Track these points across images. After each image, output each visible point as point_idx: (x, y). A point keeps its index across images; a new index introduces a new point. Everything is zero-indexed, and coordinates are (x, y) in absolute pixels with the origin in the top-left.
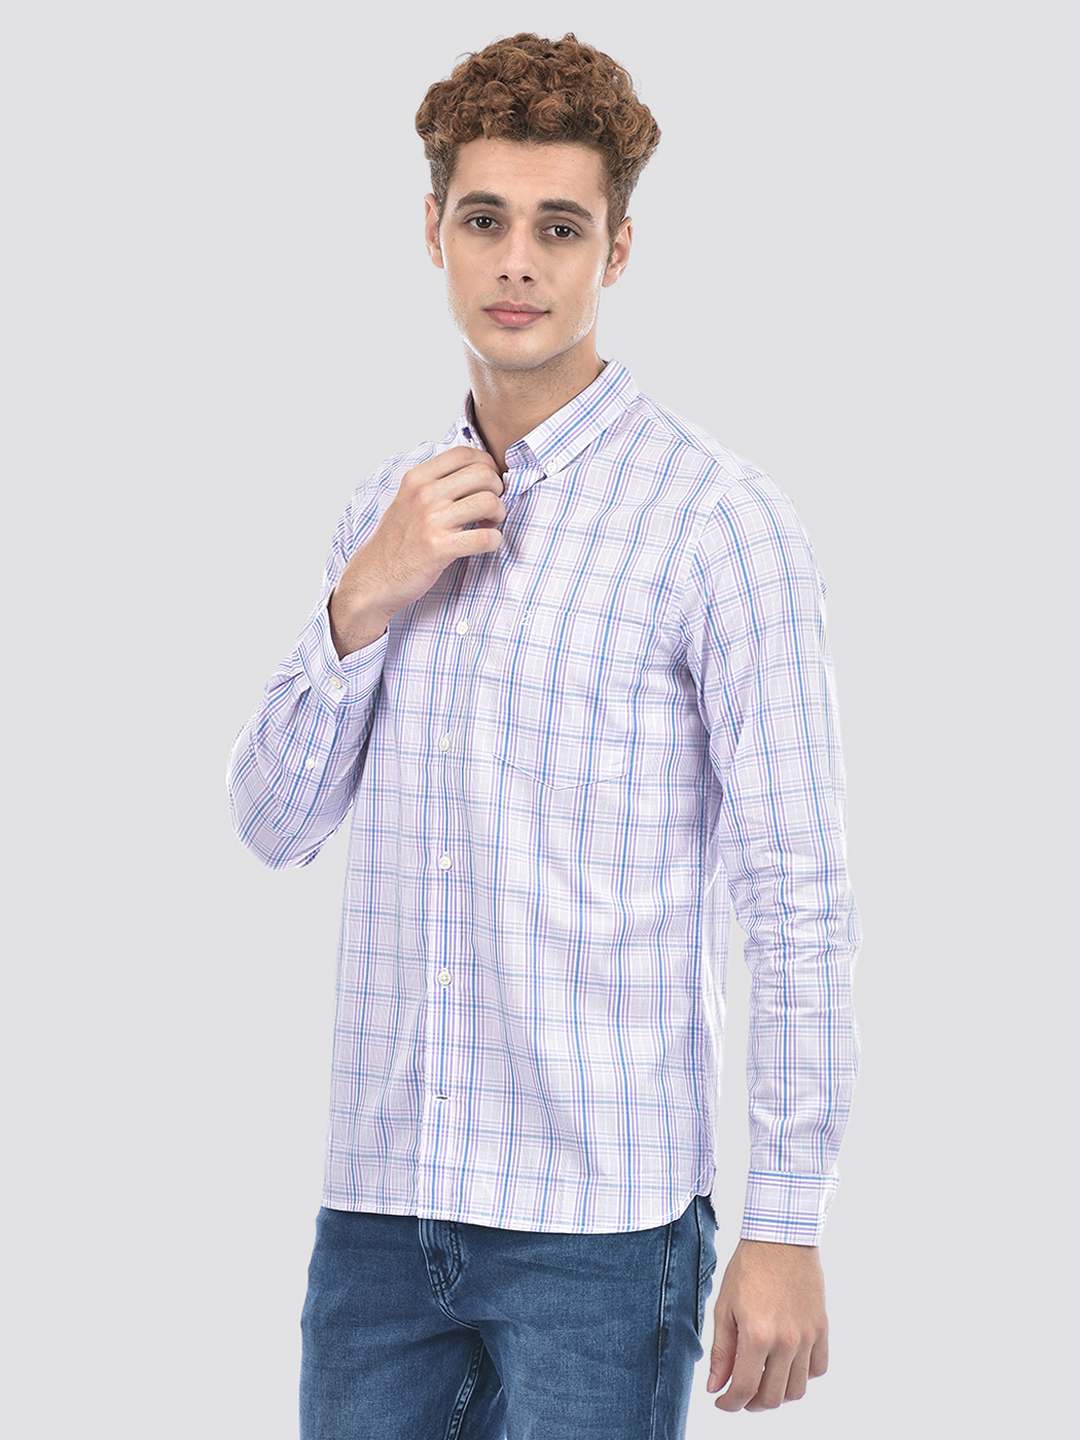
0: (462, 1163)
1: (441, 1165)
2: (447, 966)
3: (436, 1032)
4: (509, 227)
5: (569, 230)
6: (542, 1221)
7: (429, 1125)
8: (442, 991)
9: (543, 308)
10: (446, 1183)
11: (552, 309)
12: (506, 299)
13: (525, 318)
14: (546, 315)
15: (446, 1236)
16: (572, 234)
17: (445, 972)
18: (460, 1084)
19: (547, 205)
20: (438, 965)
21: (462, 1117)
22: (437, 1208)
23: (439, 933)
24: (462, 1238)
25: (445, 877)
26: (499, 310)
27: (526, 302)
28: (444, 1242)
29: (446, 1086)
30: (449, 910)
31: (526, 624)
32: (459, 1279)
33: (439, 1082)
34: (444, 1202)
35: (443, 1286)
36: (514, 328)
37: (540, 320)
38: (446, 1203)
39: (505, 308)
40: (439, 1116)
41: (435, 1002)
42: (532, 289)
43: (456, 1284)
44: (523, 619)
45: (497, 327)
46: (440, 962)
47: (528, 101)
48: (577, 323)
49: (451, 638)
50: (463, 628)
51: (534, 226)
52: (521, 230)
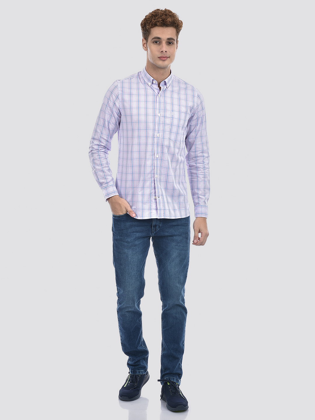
4: (161, 43)
5: (171, 43)
8: (156, 179)
9: (168, 57)
11: (170, 57)
12: (162, 55)
13: (165, 59)
16: (172, 43)
17: (157, 176)
19: (168, 39)
25: (157, 159)
26: (161, 57)
27: (166, 56)
28: (157, 224)
31: (173, 114)
35: (154, 231)
37: (168, 59)
39: (163, 57)
42: (167, 53)
43: (157, 230)
45: (161, 60)
47: (164, 20)
48: (173, 59)
49: (157, 117)
50: (159, 115)
51: (166, 42)
52: (164, 43)
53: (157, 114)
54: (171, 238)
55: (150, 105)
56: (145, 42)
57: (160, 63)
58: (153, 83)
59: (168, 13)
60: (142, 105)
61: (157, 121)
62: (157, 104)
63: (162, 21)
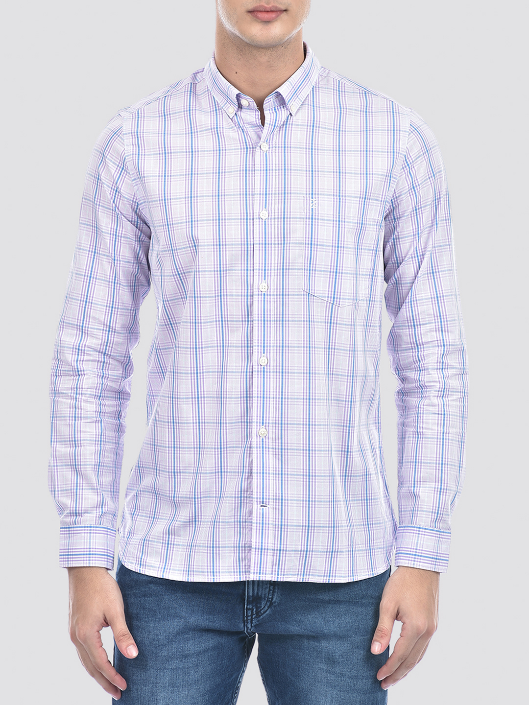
0: (279, 546)
1: (266, 548)
2: (264, 425)
3: (259, 466)
6: (330, 576)
7: (257, 523)
8: (261, 440)
9: (283, 8)
10: (269, 558)
11: (289, 8)
12: (261, 4)
13: (273, 15)
14: (285, 13)
15: (266, 588)
17: (263, 430)
18: (275, 497)
20: (258, 424)
21: (277, 517)
22: (263, 574)
23: (259, 404)
24: (278, 588)
25: (262, 370)
26: (258, 11)
27: (273, 4)
28: (263, 592)
29: (266, 499)
30: (265, 390)
31: (314, 207)
32: (268, 612)
33: (261, 497)
34: (267, 569)
35: (254, 617)
36: (267, 22)
37: (282, 15)
38: (269, 570)
39: (261, 9)
40: (263, 518)
41: (257, 448)
43: (264, 615)
44: (311, 205)
45: (256, 22)
46: (260, 423)
48: (303, 15)
49: (256, 221)
50: (264, 215)
53: (256, 211)
54: (311, 643)
55: (233, 183)
57: (257, 31)
58: (240, 106)
60: (205, 185)
61: (256, 235)
62: (257, 178)
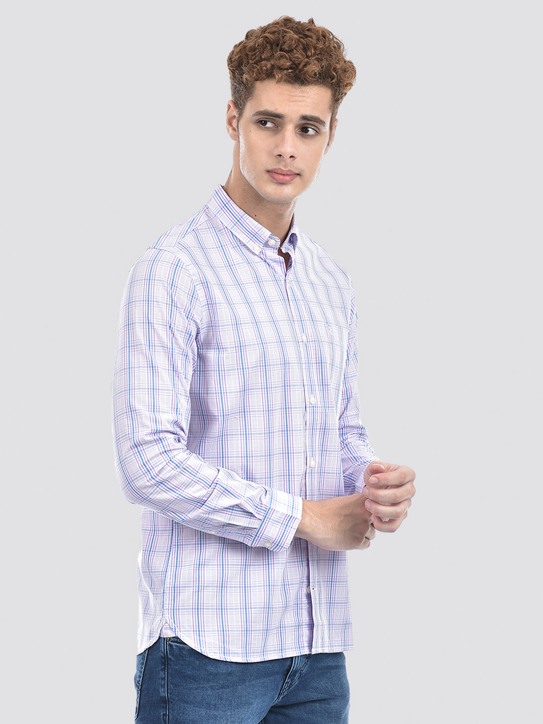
4: (282, 128)
9: (298, 172)
12: (279, 167)
13: (287, 178)
14: (298, 177)
15: (303, 662)
16: (314, 132)
19: (304, 118)
24: (310, 661)
25: (311, 471)
26: (275, 172)
27: (289, 169)
28: (301, 666)
32: (296, 683)
35: (287, 689)
36: (282, 183)
37: (295, 179)
39: (279, 172)
42: (294, 162)
45: (273, 182)
47: (299, 64)
49: (301, 344)
51: (296, 128)
52: (290, 130)
56: (235, 113)
57: (270, 189)
58: (266, 245)
59: (314, 41)
60: (261, 312)
61: (303, 356)
62: (292, 307)
63: (291, 68)
